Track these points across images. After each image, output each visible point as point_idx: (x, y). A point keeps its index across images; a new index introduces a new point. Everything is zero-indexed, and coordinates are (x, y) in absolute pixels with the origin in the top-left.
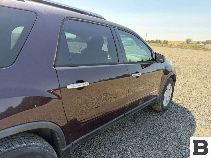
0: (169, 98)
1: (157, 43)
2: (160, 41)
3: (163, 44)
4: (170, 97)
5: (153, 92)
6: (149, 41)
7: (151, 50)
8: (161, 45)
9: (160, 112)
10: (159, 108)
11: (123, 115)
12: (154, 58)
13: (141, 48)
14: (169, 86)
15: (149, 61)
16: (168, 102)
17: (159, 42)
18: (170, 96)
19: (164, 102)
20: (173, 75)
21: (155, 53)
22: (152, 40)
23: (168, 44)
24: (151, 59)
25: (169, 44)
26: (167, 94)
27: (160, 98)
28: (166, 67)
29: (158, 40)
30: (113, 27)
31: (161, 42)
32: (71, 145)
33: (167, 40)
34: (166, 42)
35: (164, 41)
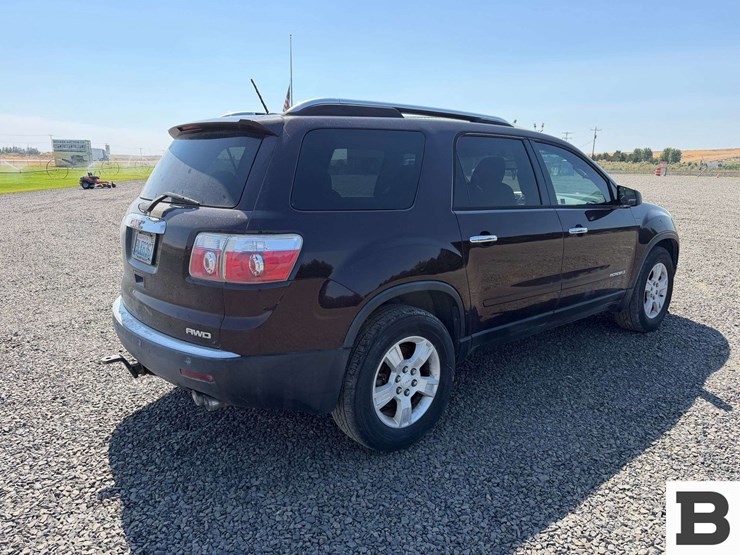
0: (660, 301)
1: (636, 161)
2: (649, 154)
3: (662, 165)
4: (664, 299)
5: (617, 274)
6: (606, 157)
7: (608, 181)
8: (653, 166)
9: (637, 332)
10: (633, 320)
11: (551, 312)
12: (616, 198)
13: (584, 177)
14: (659, 269)
15: (605, 204)
16: (659, 310)
17: (646, 159)
18: (665, 294)
19: (648, 307)
20: (670, 239)
21: (619, 187)
22: (618, 152)
23: (682, 162)
24: (609, 200)
25: (687, 161)
26: (655, 287)
27: (634, 293)
28: (646, 221)
29: (642, 148)
30: (527, 138)
31: (654, 156)
32: (470, 338)
33: (677, 148)
34: (672, 157)
35: (667, 152)
